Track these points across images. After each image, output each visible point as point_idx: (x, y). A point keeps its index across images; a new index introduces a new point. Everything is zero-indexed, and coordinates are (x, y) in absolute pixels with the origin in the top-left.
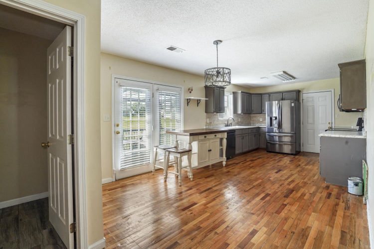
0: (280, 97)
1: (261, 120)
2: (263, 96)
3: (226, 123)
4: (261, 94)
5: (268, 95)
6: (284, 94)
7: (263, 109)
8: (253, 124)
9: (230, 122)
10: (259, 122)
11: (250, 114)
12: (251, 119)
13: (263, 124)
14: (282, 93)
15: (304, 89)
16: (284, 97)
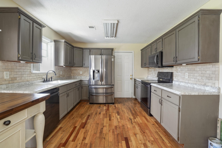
0: (99, 52)
1: (81, 73)
2: (84, 50)
3: (45, 77)
4: (82, 49)
5: (89, 50)
6: (102, 50)
7: (84, 62)
8: (74, 76)
9: (49, 76)
10: (79, 74)
11: (72, 67)
12: (71, 72)
13: (83, 77)
14: (101, 49)
15: (115, 49)
16: (102, 53)
